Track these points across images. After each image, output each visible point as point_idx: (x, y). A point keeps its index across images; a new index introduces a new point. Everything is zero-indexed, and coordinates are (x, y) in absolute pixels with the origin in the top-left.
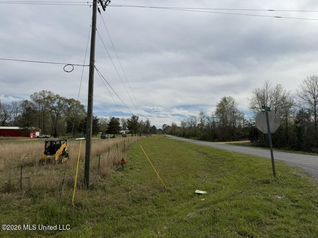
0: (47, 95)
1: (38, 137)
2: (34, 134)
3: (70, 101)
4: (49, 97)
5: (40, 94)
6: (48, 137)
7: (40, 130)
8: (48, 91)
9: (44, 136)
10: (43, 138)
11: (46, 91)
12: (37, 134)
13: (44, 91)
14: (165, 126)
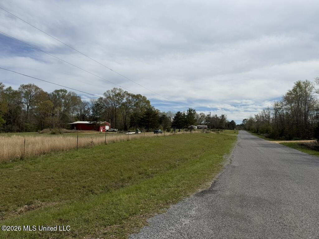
0: (118, 91)
1: (107, 131)
2: (104, 128)
3: (138, 97)
4: (119, 94)
5: (112, 91)
6: (116, 131)
7: (110, 124)
8: (118, 88)
9: (112, 129)
10: (112, 131)
11: (117, 88)
12: (107, 128)
13: (115, 88)
14: (246, 121)
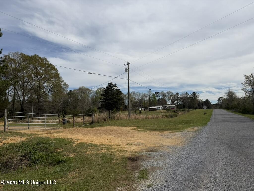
14: (222, 99)
